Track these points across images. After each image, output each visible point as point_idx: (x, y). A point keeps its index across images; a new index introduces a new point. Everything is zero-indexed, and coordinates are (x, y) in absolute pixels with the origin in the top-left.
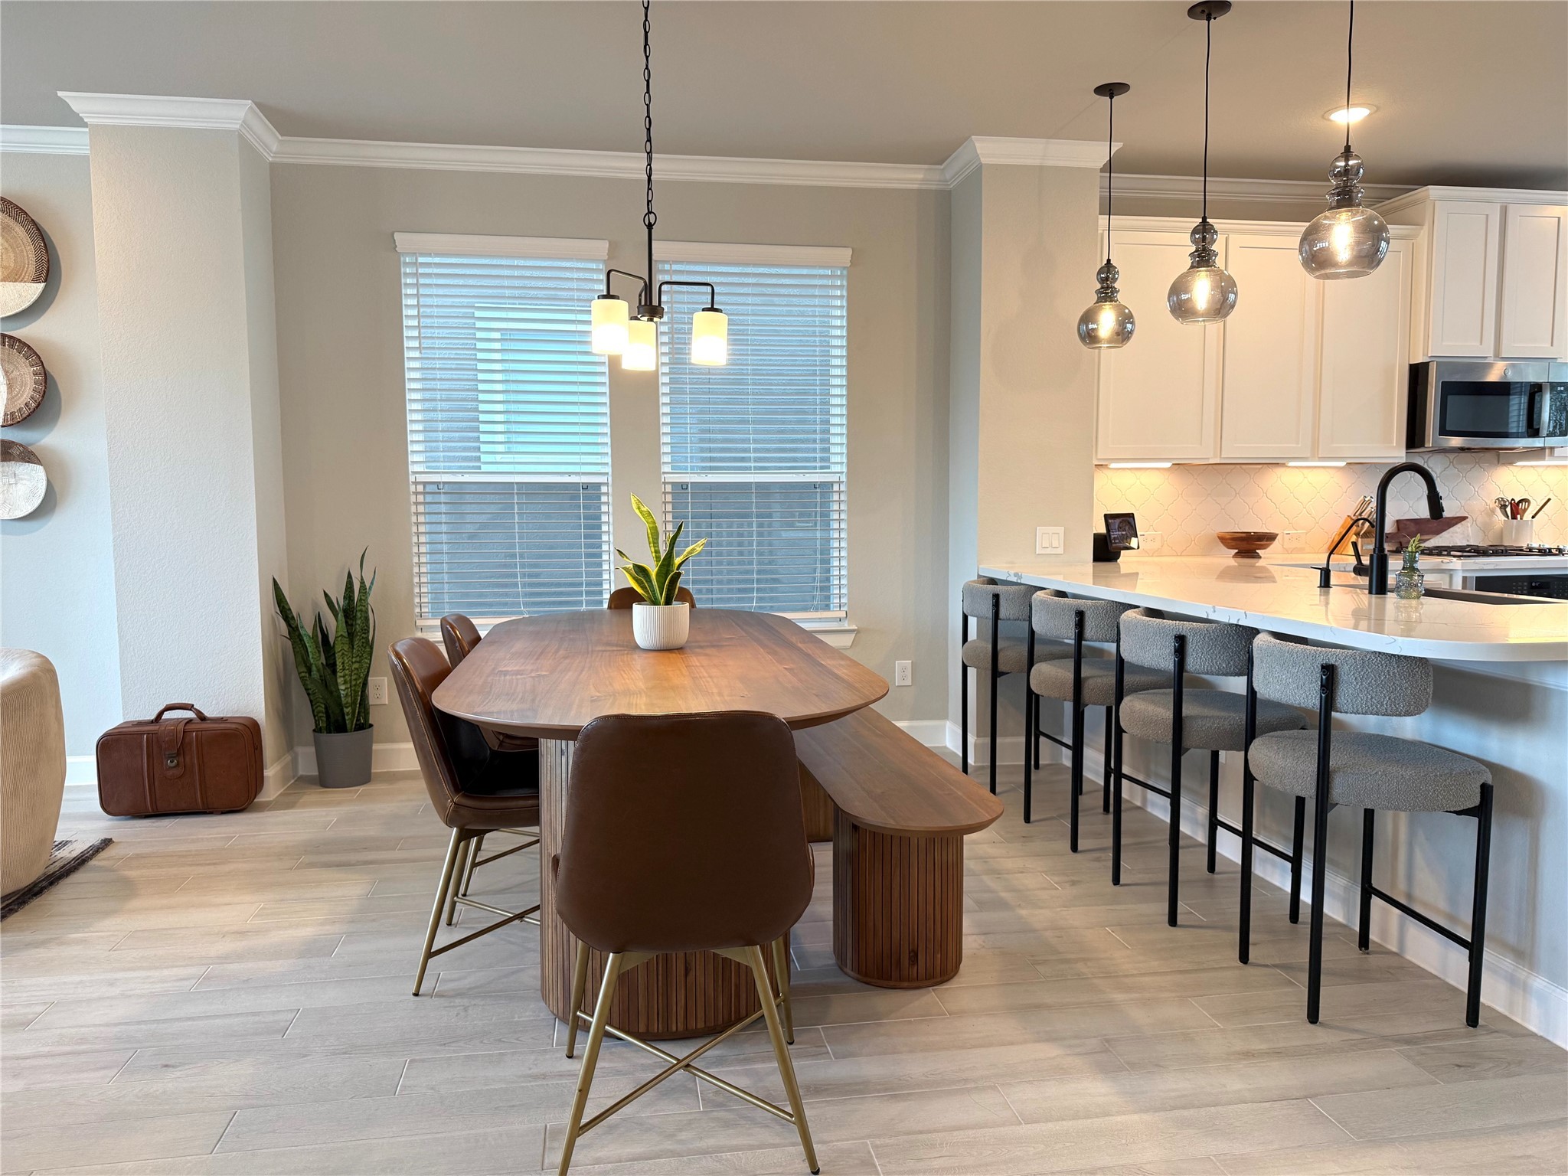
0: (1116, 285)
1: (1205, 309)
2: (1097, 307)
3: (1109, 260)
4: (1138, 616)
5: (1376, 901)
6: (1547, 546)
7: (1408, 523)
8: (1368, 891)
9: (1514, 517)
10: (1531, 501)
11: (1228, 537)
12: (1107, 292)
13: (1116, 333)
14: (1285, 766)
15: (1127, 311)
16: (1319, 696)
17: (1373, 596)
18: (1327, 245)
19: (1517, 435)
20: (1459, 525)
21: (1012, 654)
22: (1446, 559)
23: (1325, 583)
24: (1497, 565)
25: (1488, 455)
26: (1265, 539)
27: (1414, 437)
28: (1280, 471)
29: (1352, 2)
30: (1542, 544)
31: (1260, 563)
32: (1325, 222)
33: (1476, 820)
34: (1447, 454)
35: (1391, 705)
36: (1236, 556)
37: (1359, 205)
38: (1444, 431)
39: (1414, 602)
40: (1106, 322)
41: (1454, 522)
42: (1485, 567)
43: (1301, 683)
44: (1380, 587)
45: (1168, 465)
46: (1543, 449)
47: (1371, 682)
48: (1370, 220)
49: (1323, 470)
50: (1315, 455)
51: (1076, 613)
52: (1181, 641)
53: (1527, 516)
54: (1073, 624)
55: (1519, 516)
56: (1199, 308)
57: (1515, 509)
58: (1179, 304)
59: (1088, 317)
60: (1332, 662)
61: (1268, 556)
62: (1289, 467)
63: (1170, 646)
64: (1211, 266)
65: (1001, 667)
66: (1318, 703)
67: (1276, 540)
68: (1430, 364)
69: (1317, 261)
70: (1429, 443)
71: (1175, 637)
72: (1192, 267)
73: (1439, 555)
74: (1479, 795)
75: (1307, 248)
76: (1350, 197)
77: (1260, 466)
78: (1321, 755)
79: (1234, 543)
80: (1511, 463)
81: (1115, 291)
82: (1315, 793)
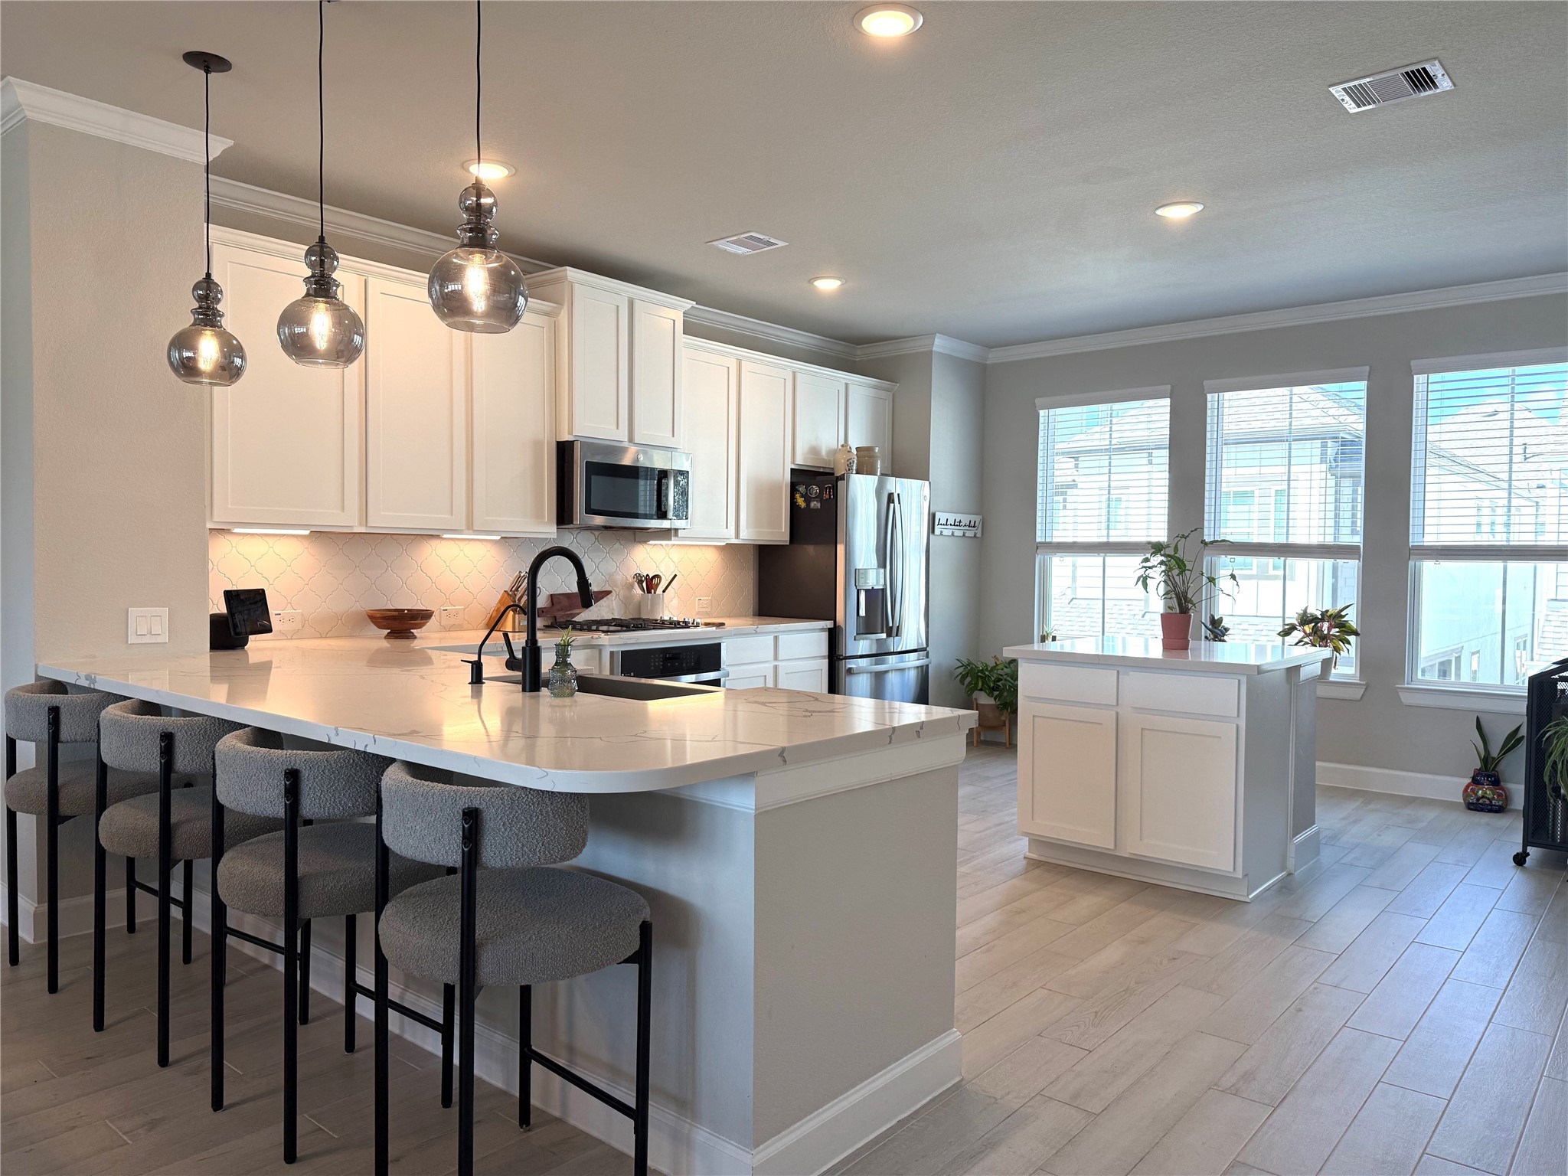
0: (219, 307)
1: (325, 350)
2: (192, 330)
3: (208, 275)
4: (240, 745)
5: (535, 1066)
6: (675, 619)
7: (561, 597)
8: (528, 1056)
9: (649, 592)
10: (662, 577)
11: (378, 615)
12: (207, 313)
13: (221, 367)
14: (422, 945)
15: (235, 342)
16: (460, 850)
17: (528, 694)
18: (460, 288)
19: (646, 517)
20: (605, 599)
21: (78, 789)
22: (595, 635)
23: (477, 678)
24: (638, 639)
25: (626, 533)
26: (421, 617)
27: (564, 516)
28: (435, 543)
29: (479, 2)
30: (672, 616)
31: (416, 644)
32: (455, 260)
33: (636, 966)
34: (593, 532)
35: (544, 853)
36: (388, 637)
37: (493, 248)
38: (590, 510)
39: (567, 701)
40: (208, 351)
41: (600, 596)
42: (629, 642)
43: (439, 835)
44: (533, 682)
45: (307, 532)
46: (669, 530)
47: (521, 826)
48: (506, 268)
49: (478, 542)
50: (470, 526)
51: (161, 736)
52: (293, 776)
53: (659, 590)
54: (157, 751)
55: (653, 591)
56: (318, 347)
57: (650, 583)
58: (291, 339)
59: (184, 341)
60: (476, 804)
61: (426, 637)
62: (445, 539)
63: (279, 784)
64: (332, 298)
65: (64, 809)
66: (459, 859)
67: (433, 617)
68: (575, 443)
69: (451, 306)
70: (577, 521)
71: (286, 773)
72: (308, 295)
73: (590, 630)
74: (638, 939)
75: (438, 288)
76: (484, 236)
77: (413, 537)
78: (465, 928)
79: (385, 623)
80: (645, 542)
81: (217, 314)
82: (459, 976)
